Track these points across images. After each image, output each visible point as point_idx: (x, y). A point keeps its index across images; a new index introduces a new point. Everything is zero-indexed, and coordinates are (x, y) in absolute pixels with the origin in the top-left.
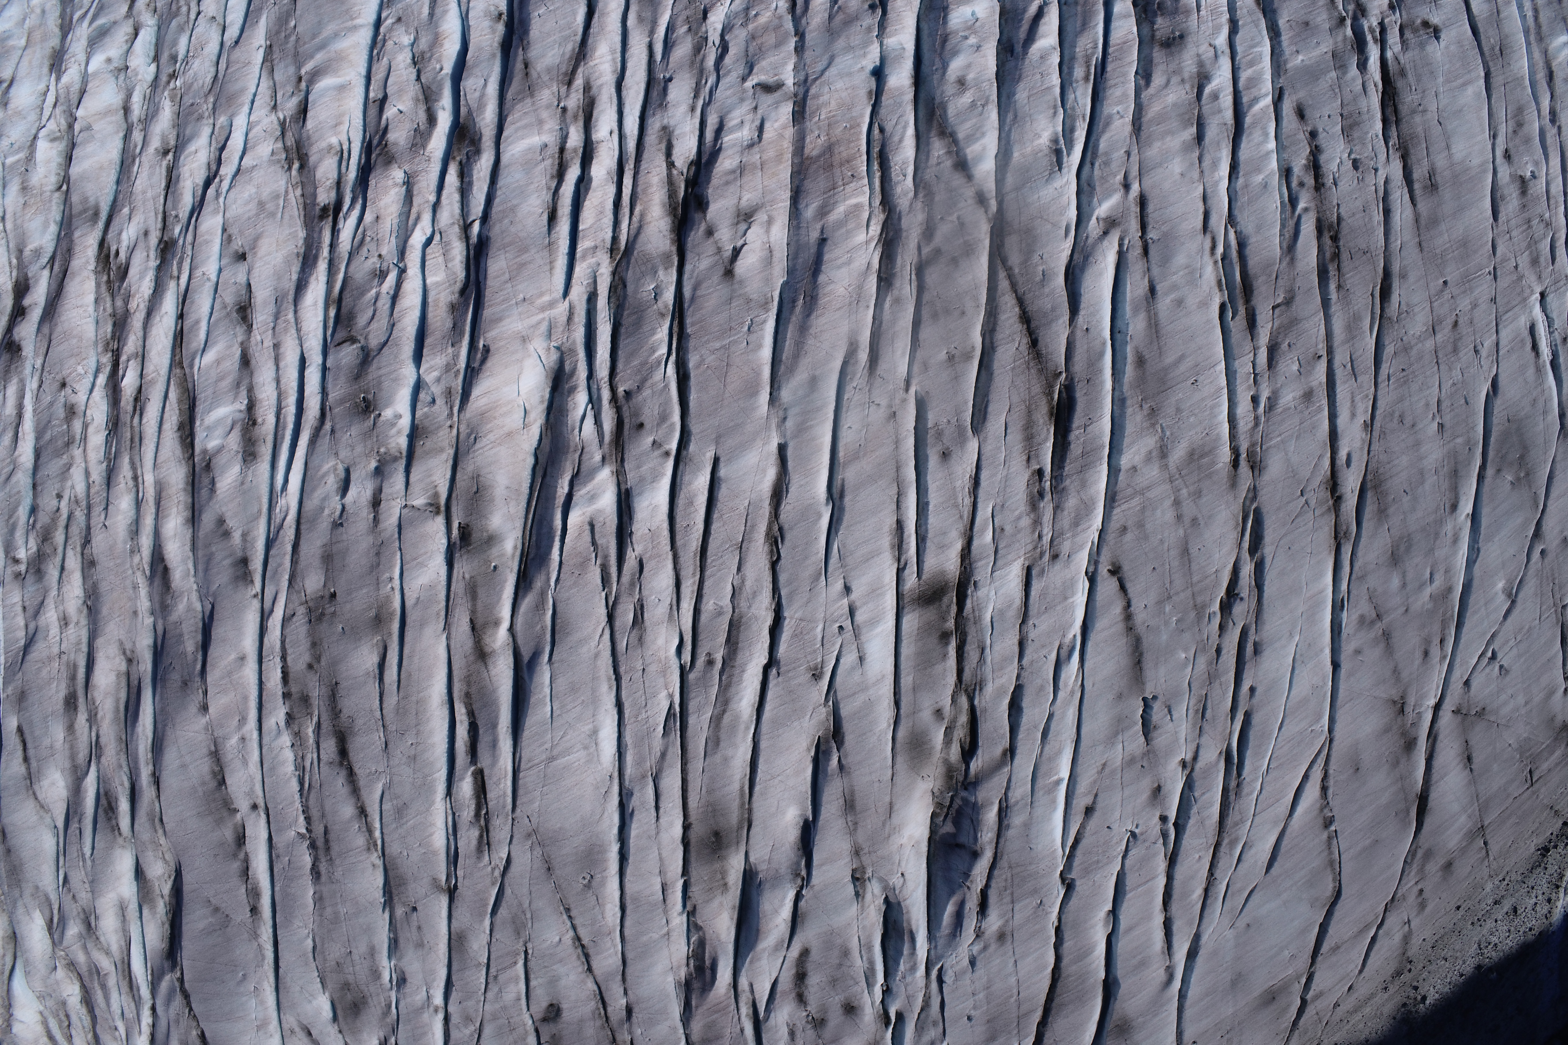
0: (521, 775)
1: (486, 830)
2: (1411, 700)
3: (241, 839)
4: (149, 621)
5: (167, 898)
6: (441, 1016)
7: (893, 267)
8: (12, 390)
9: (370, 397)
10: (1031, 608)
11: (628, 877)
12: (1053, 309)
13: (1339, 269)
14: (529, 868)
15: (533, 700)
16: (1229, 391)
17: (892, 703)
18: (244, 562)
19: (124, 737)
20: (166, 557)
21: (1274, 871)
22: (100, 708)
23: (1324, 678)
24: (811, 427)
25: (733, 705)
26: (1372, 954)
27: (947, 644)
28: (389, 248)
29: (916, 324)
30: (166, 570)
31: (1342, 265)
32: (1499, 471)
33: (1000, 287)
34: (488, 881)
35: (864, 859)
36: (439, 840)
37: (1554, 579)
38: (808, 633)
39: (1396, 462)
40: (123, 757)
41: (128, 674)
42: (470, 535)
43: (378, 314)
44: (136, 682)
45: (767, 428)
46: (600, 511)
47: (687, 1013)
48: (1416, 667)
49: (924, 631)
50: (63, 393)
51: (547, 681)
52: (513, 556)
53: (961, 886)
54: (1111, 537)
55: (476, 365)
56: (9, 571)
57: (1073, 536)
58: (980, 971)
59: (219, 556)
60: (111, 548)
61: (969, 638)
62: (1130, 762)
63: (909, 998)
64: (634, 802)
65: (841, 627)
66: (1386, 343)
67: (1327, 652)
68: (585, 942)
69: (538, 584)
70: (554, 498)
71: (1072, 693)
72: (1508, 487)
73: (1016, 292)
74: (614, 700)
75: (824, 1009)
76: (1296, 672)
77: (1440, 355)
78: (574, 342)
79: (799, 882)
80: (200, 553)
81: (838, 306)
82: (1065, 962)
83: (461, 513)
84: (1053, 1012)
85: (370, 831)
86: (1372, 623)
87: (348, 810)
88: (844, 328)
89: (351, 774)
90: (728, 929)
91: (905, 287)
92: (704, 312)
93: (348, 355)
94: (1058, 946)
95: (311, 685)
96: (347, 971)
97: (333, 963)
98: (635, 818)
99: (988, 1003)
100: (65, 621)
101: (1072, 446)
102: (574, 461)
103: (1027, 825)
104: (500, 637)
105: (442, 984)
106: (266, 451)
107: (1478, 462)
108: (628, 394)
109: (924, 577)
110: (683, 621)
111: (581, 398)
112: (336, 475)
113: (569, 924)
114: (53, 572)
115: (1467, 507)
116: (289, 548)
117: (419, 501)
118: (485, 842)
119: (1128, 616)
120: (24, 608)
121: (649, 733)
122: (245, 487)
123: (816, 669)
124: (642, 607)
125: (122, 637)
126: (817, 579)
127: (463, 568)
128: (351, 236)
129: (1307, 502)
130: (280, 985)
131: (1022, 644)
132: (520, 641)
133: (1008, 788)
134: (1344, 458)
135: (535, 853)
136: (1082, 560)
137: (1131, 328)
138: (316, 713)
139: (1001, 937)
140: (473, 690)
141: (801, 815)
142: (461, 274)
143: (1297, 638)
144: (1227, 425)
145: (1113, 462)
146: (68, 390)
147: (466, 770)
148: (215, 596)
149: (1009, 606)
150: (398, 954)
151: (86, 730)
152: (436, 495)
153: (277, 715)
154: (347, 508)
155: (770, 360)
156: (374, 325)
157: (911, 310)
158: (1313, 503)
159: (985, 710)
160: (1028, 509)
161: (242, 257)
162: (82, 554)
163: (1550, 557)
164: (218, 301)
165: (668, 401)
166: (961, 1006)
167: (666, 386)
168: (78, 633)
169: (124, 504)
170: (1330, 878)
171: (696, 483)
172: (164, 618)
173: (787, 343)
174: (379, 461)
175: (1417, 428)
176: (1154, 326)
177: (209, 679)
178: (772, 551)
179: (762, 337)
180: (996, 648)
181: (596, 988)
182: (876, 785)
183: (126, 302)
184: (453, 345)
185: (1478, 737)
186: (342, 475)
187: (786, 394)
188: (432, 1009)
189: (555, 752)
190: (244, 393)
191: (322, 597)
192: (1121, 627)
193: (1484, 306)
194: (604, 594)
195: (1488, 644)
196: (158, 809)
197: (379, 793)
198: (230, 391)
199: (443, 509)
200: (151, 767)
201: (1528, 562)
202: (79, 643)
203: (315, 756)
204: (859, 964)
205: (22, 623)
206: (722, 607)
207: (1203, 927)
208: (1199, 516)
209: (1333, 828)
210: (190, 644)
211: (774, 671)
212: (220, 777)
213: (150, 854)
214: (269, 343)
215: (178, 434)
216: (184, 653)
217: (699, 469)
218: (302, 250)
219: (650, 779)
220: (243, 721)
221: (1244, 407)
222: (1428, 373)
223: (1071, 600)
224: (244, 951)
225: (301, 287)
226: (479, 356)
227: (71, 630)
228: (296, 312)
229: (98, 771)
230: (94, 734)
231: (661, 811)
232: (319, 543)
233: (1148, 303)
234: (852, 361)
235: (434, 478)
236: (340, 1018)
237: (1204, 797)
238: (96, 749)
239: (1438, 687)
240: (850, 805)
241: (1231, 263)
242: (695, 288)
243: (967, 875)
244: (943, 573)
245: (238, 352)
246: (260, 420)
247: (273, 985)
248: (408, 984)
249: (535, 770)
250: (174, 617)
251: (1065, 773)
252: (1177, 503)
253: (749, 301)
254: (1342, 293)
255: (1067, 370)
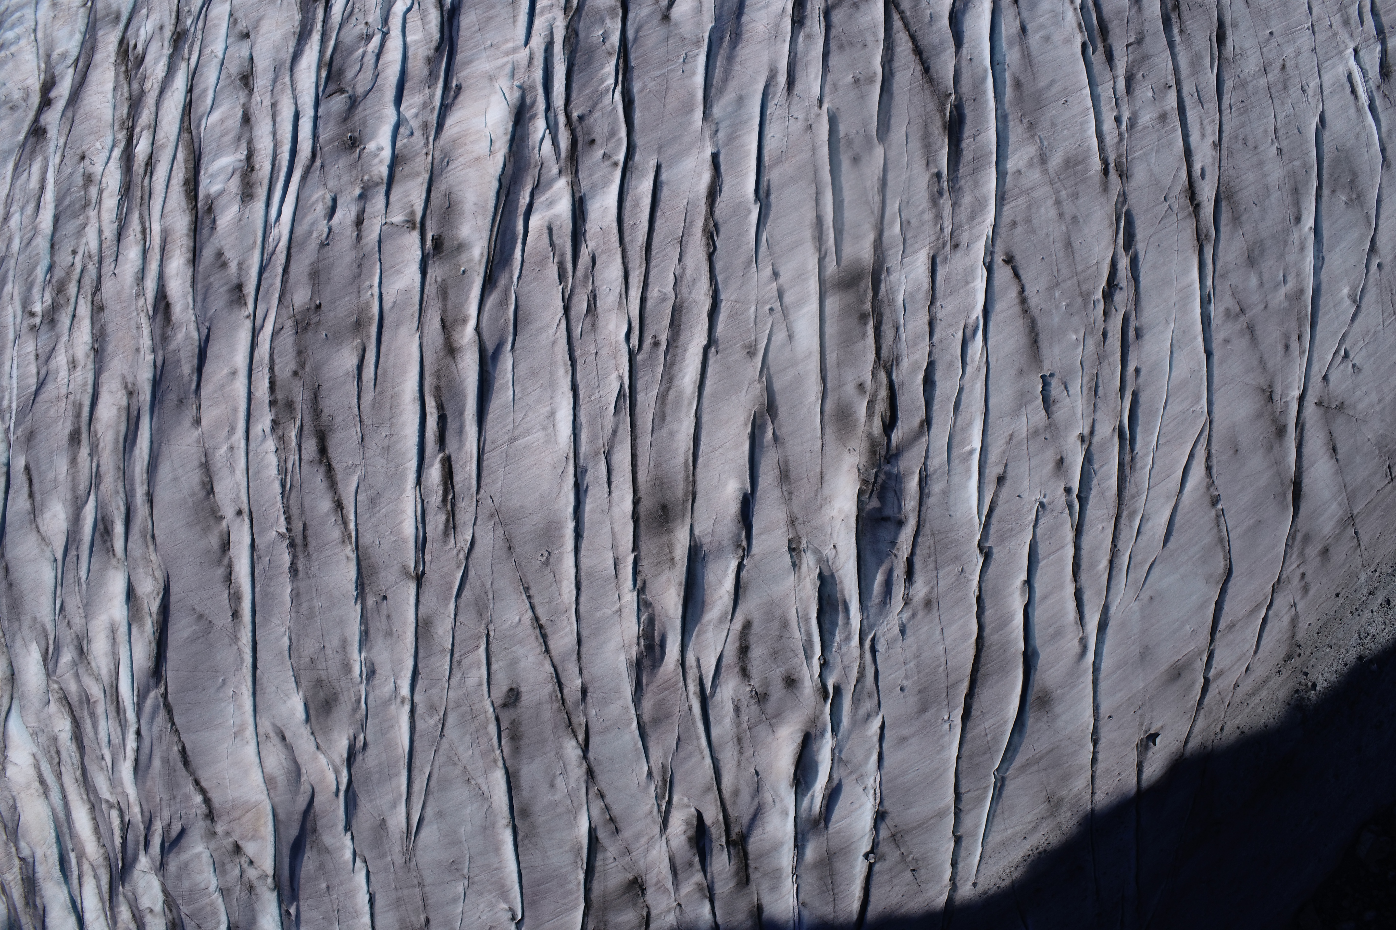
0: (486, 456)
1: (452, 514)
2: (1278, 389)
3: (225, 545)
4: (150, 357)
5: (155, 616)
6: (407, 708)
7: (804, 11)
8: (36, 168)
9: (356, 134)
10: (937, 291)
11: (583, 553)
12: (941, 43)
13: (1180, 17)
14: (491, 548)
15: (497, 385)
16: (1095, 113)
17: (819, 379)
18: (239, 287)
19: (122, 466)
20: (169, 293)
21: (1170, 545)
22: (101, 440)
23: (1199, 363)
24: (739, 136)
25: (677, 382)
26: (1265, 635)
27: (865, 324)
28: (374, 17)
29: (826, 55)
30: (168, 305)
31: (1182, 14)
32: (1333, 191)
33: (895, 27)
34: (453, 564)
35: (799, 528)
36: (409, 528)
37: (1391, 290)
38: (742, 314)
39: (1244, 177)
40: (120, 484)
41: (128, 408)
42: (442, 244)
43: (364, 67)
44: (135, 413)
45: (702, 138)
46: (557, 216)
47: (638, 692)
48: (1279, 358)
49: (845, 312)
50: (82, 165)
51: (510, 368)
52: (480, 262)
53: (889, 555)
54: (1003, 230)
55: (449, 101)
56: (25, 324)
57: (971, 228)
58: (910, 639)
59: (216, 285)
60: (119, 293)
61: (885, 318)
62: (1034, 433)
63: (846, 669)
64: (589, 478)
65: (771, 310)
66: (1226, 78)
67: (1200, 339)
68: (543, 621)
69: (502, 282)
70: (517, 208)
71: (979, 368)
72: (1343, 206)
73: (908, 30)
74: (570, 384)
75: (766, 683)
76: (1175, 356)
77: (1273, 91)
78: (534, 81)
79: (740, 552)
80: (199, 286)
81: (759, 40)
82: (987, 631)
83: (434, 226)
84: (979, 683)
85: (345, 523)
86: (1237, 316)
87: (325, 505)
88: (765, 57)
89: (330, 470)
90: (676, 605)
91: (815, 26)
92: (645, 48)
93: (337, 103)
94: (980, 615)
95: (296, 390)
96: (320, 667)
97: (308, 660)
98: (589, 493)
99: (919, 672)
100: (73, 364)
101: (964, 152)
102: (534, 175)
103: (946, 493)
104: (467, 334)
105: (409, 675)
106: (262, 192)
107: (1315, 184)
108: (581, 118)
109: (843, 264)
110: (631, 309)
111: (540, 125)
112: (324, 203)
113: (528, 605)
114: (64, 320)
115: (1309, 221)
116: (280, 270)
117: (397, 218)
118: (451, 526)
119: (1023, 300)
120: (37, 355)
121: (602, 412)
122: (242, 223)
123: (750, 346)
124: (595, 297)
125: (125, 372)
126: (748, 265)
127: (435, 272)
128: (342, 10)
129: (1170, 207)
130: (257, 687)
131: (931, 324)
132: (485, 336)
133: (926, 458)
134: (1199, 172)
135: (497, 532)
136: (979, 249)
137: (1007, 58)
138: (299, 417)
139: (928, 604)
140: (443, 383)
141: (741, 489)
142: (437, 36)
143: (1172, 325)
144: (1095, 139)
145: (1000, 168)
146: (87, 162)
147: (435, 457)
148: (211, 320)
149: (919, 289)
150: (368, 645)
151: (88, 463)
152: (413, 213)
153: (264, 421)
154: (333, 229)
155: (702, 87)
156: (361, 76)
157: (821, 43)
158: (1175, 207)
159: (902, 384)
160: (930, 205)
161: (247, 36)
162: (92, 303)
163: (1387, 269)
164: (224, 72)
165: (616, 120)
166: (893, 676)
167: (614, 109)
168: (84, 375)
169: (132, 253)
170: (1222, 556)
171: (641, 187)
172: (164, 349)
173: (717, 71)
174: (363, 188)
175: (1259, 150)
176: (1027, 56)
177: (203, 393)
178: (708, 245)
179: (696, 67)
180: (910, 326)
181: (553, 671)
182: (808, 454)
183: (142, 84)
184: (429, 87)
185: (1341, 428)
186: (330, 203)
187: (717, 111)
188: (399, 700)
189: (517, 433)
190: (244, 145)
191: (308, 309)
192: (1017, 309)
193: (1306, 54)
194: (560, 287)
195: (1340, 343)
196: (150, 526)
197: (355, 485)
198: (232, 144)
199: (418, 225)
200: (145, 487)
201: (1367, 273)
202: (85, 385)
203: (297, 457)
204: (798, 637)
205: (34, 371)
206: (665, 294)
207: (1111, 597)
208: (1078, 214)
209: (1219, 507)
210: (187, 368)
211: (713, 350)
212: (209, 487)
213: (141, 571)
214: (267, 103)
215: (184, 188)
216: (182, 376)
217: (643, 176)
218: (298, 30)
219: (603, 457)
220: (232, 431)
221: (1109, 125)
222: (1264, 105)
223: (972, 285)
224: (224, 656)
225: (296, 56)
226: (452, 93)
227: (79, 372)
228: (292, 76)
229: (97, 501)
230: (94, 465)
231: (613, 485)
232: (307, 262)
233: (1021, 39)
234: (773, 83)
235: (411, 198)
236: (313, 718)
237: (1103, 469)
238: (96, 478)
239: (1300, 380)
240: (784, 475)
241: (1088, 10)
242: (637, 31)
243: (893, 543)
244: (859, 260)
245: (241, 113)
246: (257, 167)
247: (251, 690)
248: (377, 676)
249: (498, 451)
250: (173, 346)
251: (977, 444)
252: (1058, 202)
253: (683, 39)
254: (1184, 36)
255: (956, 92)
